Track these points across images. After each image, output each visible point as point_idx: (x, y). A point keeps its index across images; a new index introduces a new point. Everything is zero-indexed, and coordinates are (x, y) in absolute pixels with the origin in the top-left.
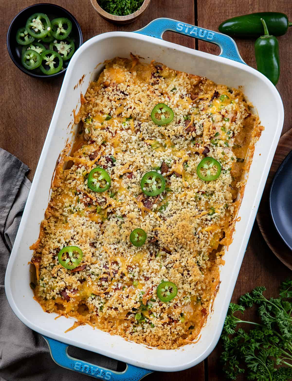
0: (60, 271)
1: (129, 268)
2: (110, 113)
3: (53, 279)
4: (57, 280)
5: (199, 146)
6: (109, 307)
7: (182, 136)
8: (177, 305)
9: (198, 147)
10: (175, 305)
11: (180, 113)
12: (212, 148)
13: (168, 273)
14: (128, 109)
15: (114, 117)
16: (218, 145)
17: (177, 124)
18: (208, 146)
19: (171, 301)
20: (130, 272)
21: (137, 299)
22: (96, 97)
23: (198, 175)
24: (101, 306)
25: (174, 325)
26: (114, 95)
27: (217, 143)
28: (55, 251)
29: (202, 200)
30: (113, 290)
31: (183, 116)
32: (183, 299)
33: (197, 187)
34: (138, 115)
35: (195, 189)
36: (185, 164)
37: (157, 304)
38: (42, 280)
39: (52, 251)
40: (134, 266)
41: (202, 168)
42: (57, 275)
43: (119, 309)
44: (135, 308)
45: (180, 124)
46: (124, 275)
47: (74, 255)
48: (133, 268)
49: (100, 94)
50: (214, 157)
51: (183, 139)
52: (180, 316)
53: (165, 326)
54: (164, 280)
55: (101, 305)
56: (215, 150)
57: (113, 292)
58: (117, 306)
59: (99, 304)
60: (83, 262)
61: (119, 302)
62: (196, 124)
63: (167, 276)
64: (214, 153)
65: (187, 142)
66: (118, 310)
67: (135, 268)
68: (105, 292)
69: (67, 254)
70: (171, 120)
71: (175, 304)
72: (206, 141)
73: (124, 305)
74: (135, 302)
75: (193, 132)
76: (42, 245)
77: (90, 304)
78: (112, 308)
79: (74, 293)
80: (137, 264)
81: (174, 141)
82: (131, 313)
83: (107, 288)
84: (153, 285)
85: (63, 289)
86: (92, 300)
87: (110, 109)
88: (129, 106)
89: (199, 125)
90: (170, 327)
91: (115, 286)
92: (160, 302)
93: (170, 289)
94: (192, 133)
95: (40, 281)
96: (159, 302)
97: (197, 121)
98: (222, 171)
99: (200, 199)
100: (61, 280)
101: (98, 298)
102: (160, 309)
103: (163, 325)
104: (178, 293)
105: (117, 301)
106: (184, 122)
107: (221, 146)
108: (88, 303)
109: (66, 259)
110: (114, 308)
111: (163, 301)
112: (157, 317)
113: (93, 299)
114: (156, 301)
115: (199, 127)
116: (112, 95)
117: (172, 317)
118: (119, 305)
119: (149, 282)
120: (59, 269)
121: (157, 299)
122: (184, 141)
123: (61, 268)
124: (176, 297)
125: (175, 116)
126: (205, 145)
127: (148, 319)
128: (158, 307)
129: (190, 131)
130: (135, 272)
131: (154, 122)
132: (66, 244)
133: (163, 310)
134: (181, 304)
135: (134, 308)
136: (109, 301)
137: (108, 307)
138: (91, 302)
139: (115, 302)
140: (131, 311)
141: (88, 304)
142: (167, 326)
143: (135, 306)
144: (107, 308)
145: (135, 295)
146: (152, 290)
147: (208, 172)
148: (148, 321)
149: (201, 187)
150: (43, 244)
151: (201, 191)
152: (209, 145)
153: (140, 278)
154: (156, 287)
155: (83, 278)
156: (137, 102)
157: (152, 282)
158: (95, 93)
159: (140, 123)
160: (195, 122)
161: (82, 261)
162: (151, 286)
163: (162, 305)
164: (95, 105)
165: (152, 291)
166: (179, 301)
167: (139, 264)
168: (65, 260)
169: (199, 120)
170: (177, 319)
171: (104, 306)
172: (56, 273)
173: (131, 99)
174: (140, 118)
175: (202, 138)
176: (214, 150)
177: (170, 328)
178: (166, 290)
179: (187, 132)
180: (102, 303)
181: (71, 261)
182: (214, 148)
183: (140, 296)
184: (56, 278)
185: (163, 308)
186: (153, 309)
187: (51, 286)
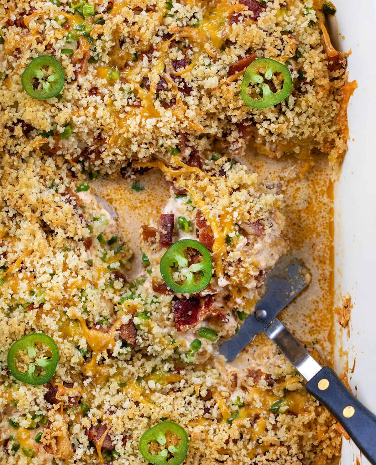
0: (279, 50)
1: (135, 103)
2: (276, 418)
3: (288, 28)
4: (279, 29)
5: (69, 401)
6: (154, 11)
7: (112, 412)
8: (15, 56)
9: (70, 398)
10: (20, 55)
11: (128, 460)
12: (41, 405)
13: (53, 117)
14: (241, 437)
15: (265, 412)
16: (29, 416)
17: (128, 434)
18: (49, 406)
19: (29, 61)
20: (133, 95)
21: (102, 45)
22: (316, 443)
23: (53, 341)
24: (172, 9)
25: (11, 15)
26: (278, 459)
27: (33, 419)
28: (303, 90)
29: (27, 292)
30: (155, 47)
31: (119, 456)
32: (7, 73)
33: (47, 316)
34: (215, 430)
35: (51, 310)
36: (88, 356)
37: (57, 46)
38: (312, 22)
39: (308, 87)
40: (128, 109)
41: (49, 358)
42: (282, 40)
43: (132, 13)
44: (100, 25)
45: (122, 437)
46: (142, 86)
47: (258, 90)
48: (128, 105)
49: (308, 451)
50: (30, 389)
51: (106, 407)
52: (4, 37)
53: (28, 9)
54: (57, 100)
55: (172, 12)
56: (33, 403)
57: (154, 45)
58: (137, 18)
59: (177, 12)
60: (236, 81)
61: (136, 27)
62: (89, 447)
63: (53, 110)
64: (35, 397)
65: (96, 402)
66: (133, 10)
67: (123, 107)
68: (171, 39)
69: (274, 90)
70: (143, 441)
71: (19, 58)
72: (58, 417)
73: (124, 24)
74: (102, 38)
75: (89, 427)
76: (336, 98)
77: (197, 5)
78: (148, 10)
79: (236, 15)
80: (122, 116)
81: (123, 397)
82: (104, 12)
83: (170, 47)
84: (76, 84)
85: (260, 14)
86: (196, 15)
87: (279, 425)
88: (240, 444)
89: (81, 446)
90: (17, 10)
91: (155, 57)
92: (52, 53)
93: (40, 86)
94: (92, 425)
95: (315, 20)
96: (55, 50)
97: (88, 453)
98: (7, 364)
99: (32, 293)
100: (272, 31)
101: (182, 22)
102: (48, 38)
103: (32, 8)
104: (20, 83)
105: (140, 28)
106: (114, 443)
107: (24, 415)
108: (202, 6)
109: (274, 78)
110: (144, 13)
111: (45, 56)
112: (50, 20)
113: (194, 17)
114: (60, 51)
115: (81, 441)
116: (284, 457)
117: (19, 29)
118: (133, 21)
119: (87, 86)
120: (283, 54)
121: (59, 56)
122: (103, 402)
123: (279, 55)
124: (22, 71)
125: (138, 451)
126: (56, 407)
127: (68, 12)
128: (53, 41)
129: (98, 428)
130: (122, 99)
131: (178, 426)
132: (283, 110)
133: (41, 39)
134: (8, 61)
135: (102, 25)
136: (157, 23)
137: (156, 11)
138: (196, 9)
139: (145, 24)
140: (105, 17)
141: (200, 4)
142: (24, 9)
143: (100, 28)
144: (157, 8)
145: (107, 52)
146: (75, 72)
147: (33, 352)
148: (67, 8)
149: (38, 317)
150: (334, 100)
151: (37, 310)
152: (48, 410)
153: (109, 90)
154: (69, 81)
155: (227, 49)
156: (225, 457)
157: (80, 88)
158: (321, 451)
159: (207, 415)
160: (92, 450)
161: (239, 82)
162: (81, 79)
163: (46, 47)
164: (313, 425)
165: (74, 69)
166: (14, 65)
167: (118, 117)
168: (276, 74)
169: (84, 458)
170: (8, 30)
171: (165, 10)
172: (285, 43)
173: (240, 461)
174: (209, 425)
175: (68, 420)
176: (37, 404)
177: (16, 7)
178: (46, 81)
179: (103, 424)
180: (172, 16)
181: (263, 75)
182: (36, 408)
183: (96, 53)
184: (283, 33)
185: (41, 43)
186: (63, 34)
187: (290, 13)
